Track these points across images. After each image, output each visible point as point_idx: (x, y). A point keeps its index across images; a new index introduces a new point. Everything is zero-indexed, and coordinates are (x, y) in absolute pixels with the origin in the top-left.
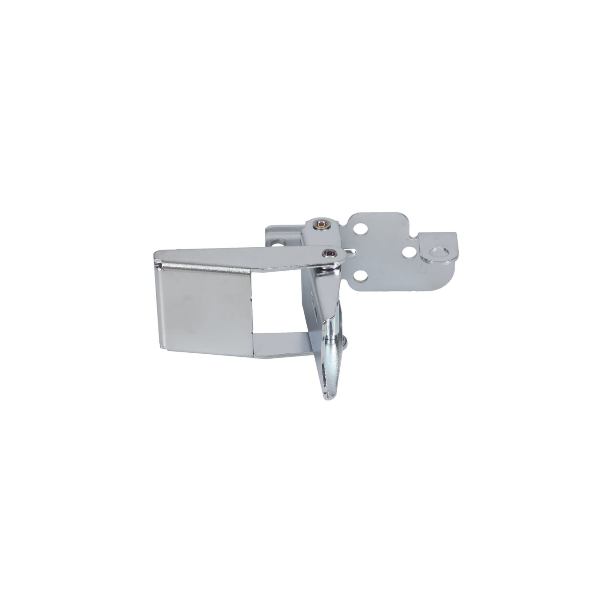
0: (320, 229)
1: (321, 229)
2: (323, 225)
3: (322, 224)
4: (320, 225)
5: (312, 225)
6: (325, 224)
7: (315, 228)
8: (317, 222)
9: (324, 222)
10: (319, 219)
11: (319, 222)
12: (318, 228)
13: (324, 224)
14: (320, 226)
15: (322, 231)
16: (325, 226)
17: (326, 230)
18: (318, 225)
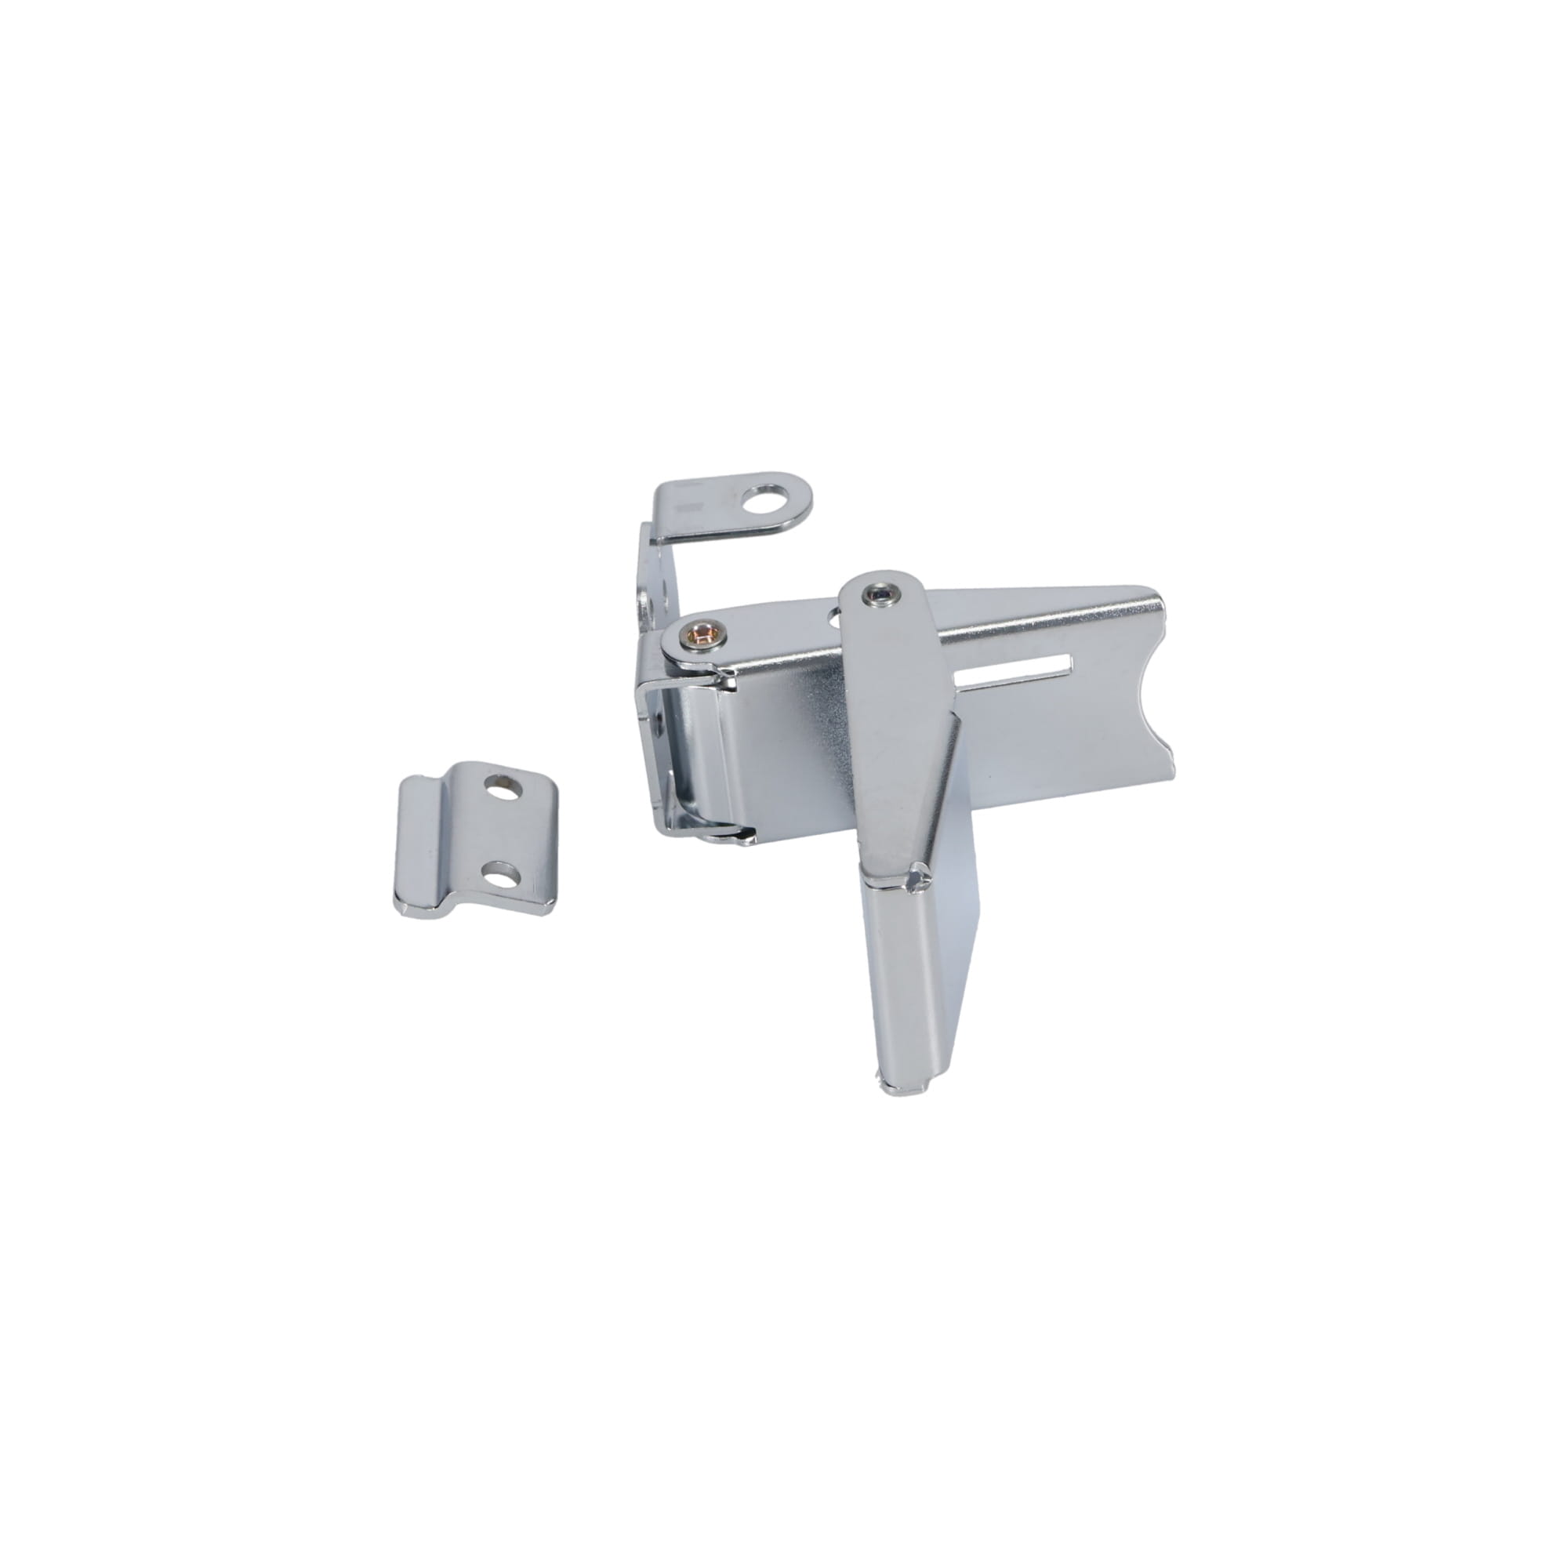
2: (707, 635)
4: (700, 633)
13: (708, 630)
16: (714, 637)
18: (694, 637)
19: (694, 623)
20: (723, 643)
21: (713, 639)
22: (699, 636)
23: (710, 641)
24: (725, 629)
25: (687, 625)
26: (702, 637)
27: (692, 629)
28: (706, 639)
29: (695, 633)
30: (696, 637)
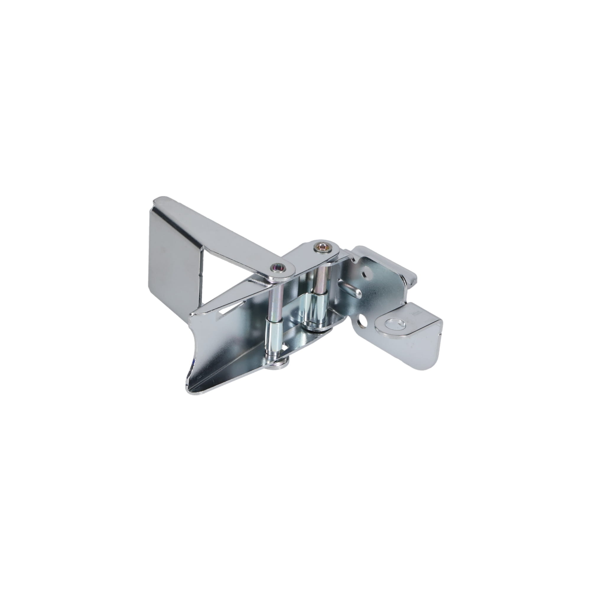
1: (323, 252)
3: (323, 247)
4: (321, 247)
5: (313, 247)
6: (327, 247)
7: (315, 251)
9: (325, 245)
10: (320, 241)
11: (320, 245)
12: (318, 251)
13: (325, 247)
14: (321, 249)
16: (327, 249)
17: (326, 254)
18: (319, 248)
19: (320, 243)
30: (320, 248)
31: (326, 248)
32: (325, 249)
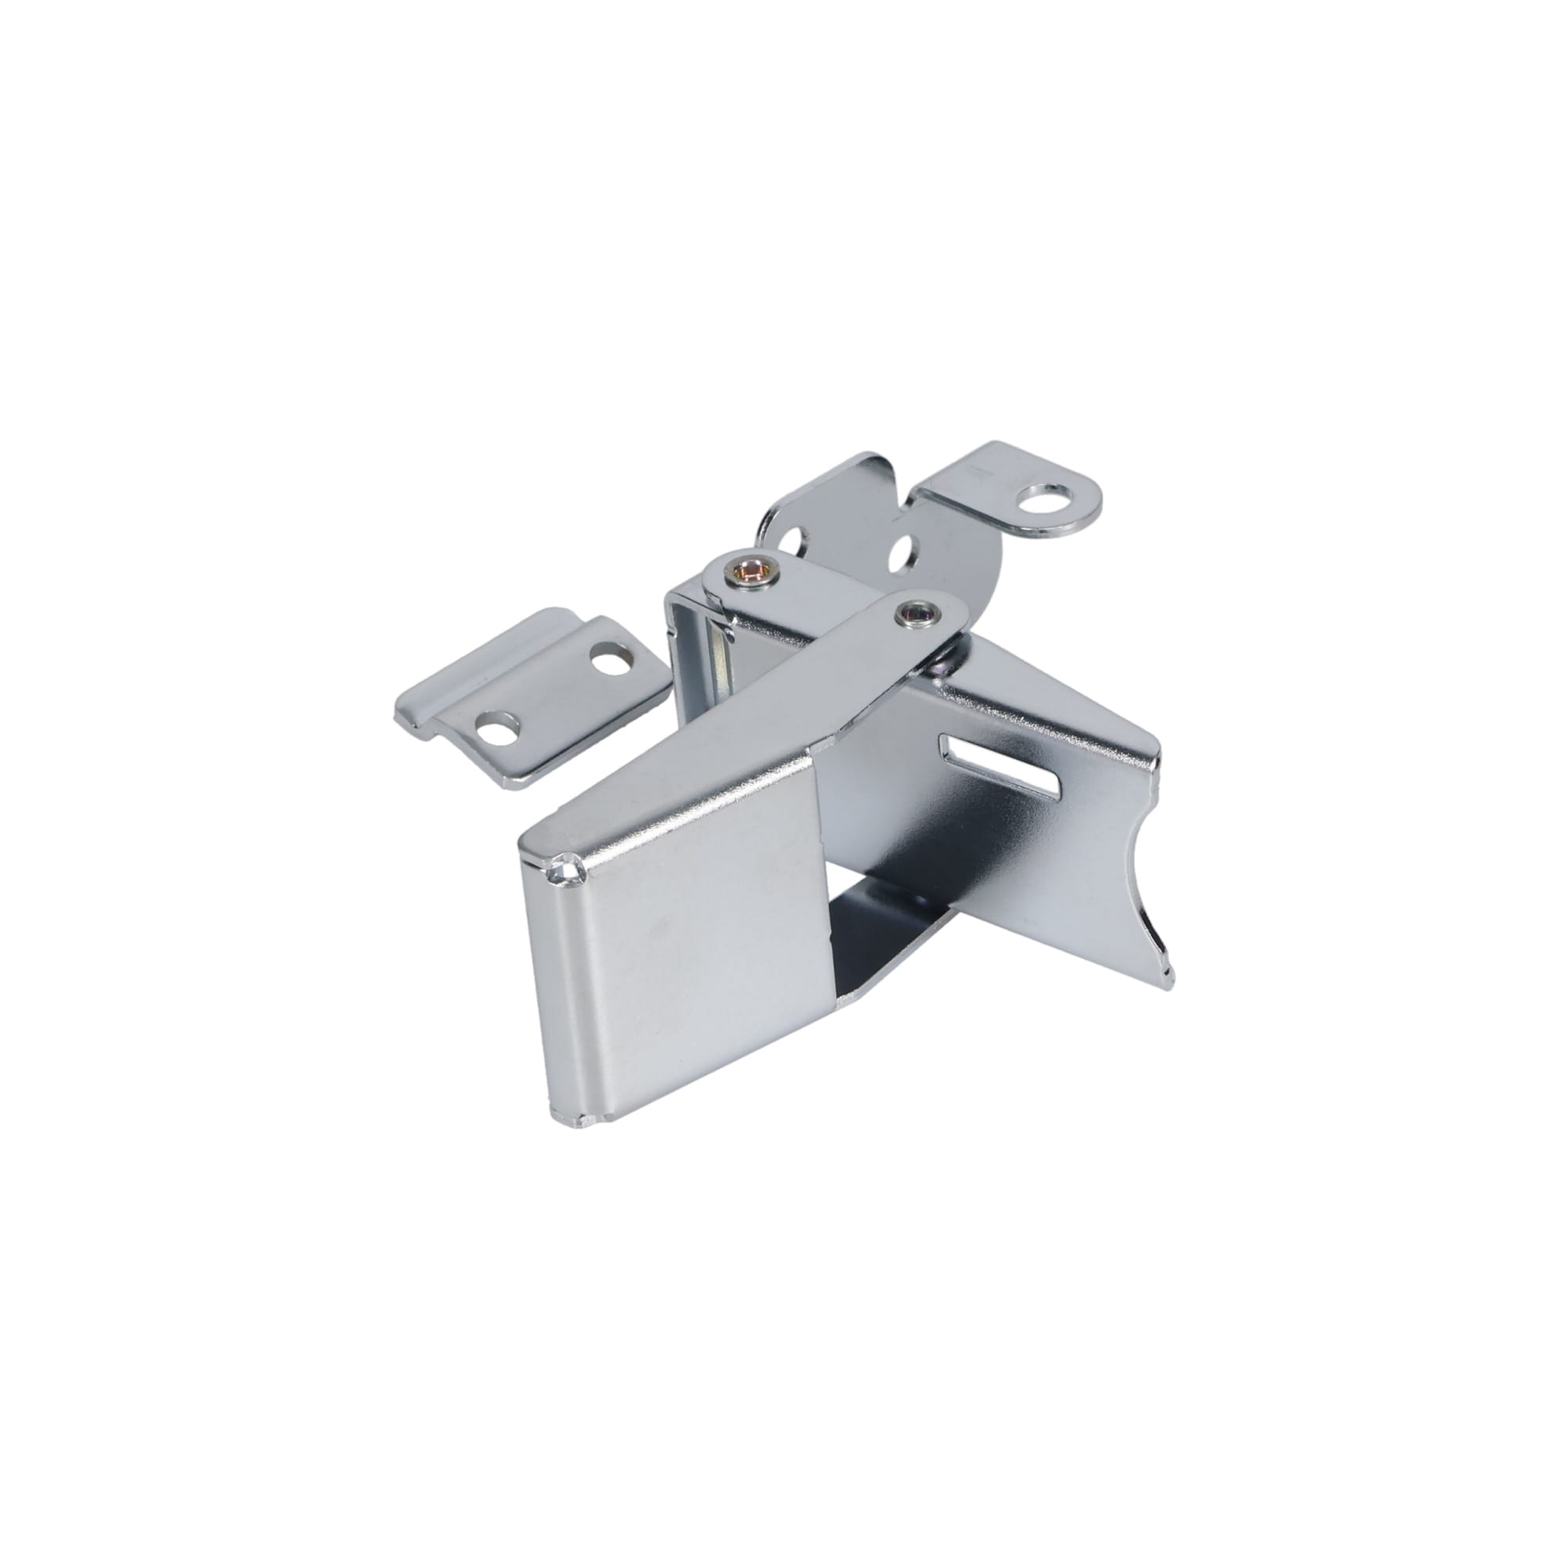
0: (749, 587)
1: (752, 587)
2: (756, 573)
3: (752, 569)
4: (749, 570)
5: (723, 576)
6: (763, 568)
7: (732, 584)
8: (738, 568)
9: (758, 563)
10: (741, 555)
11: (745, 564)
13: (758, 568)
14: (747, 576)
15: (756, 590)
16: (764, 575)
17: (766, 588)
18: (741, 573)
19: (743, 559)
20: (773, 582)
21: (761, 577)
22: (748, 574)
23: (759, 578)
24: (778, 565)
25: (734, 560)
26: (751, 576)
27: (739, 566)
28: (755, 579)
29: (742, 571)
30: (743, 574)
31: (761, 569)
32: (758, 575)
